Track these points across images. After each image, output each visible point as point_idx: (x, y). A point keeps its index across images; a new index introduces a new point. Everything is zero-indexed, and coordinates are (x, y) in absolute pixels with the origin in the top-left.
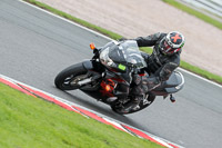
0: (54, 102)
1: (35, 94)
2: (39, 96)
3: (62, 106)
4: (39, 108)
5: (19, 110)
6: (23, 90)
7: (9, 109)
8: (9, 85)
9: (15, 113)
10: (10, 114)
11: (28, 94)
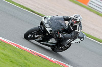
0: (47, 59)
1: (38, 55)
2: (40, 56)
3: (51, 61)
4: (40, 61)
5: (31, 62)
6: (33, 53)
7: (26, 62)
8: (27, 51)
9: (29, 64)
10: (26, 64)
11: (35, 55)
